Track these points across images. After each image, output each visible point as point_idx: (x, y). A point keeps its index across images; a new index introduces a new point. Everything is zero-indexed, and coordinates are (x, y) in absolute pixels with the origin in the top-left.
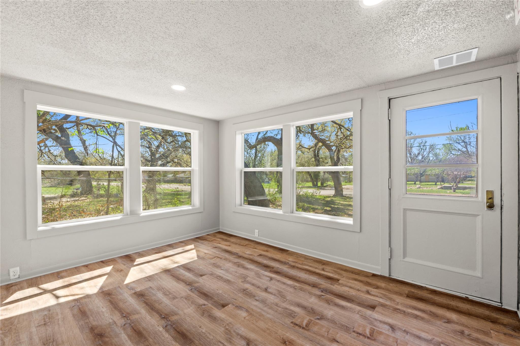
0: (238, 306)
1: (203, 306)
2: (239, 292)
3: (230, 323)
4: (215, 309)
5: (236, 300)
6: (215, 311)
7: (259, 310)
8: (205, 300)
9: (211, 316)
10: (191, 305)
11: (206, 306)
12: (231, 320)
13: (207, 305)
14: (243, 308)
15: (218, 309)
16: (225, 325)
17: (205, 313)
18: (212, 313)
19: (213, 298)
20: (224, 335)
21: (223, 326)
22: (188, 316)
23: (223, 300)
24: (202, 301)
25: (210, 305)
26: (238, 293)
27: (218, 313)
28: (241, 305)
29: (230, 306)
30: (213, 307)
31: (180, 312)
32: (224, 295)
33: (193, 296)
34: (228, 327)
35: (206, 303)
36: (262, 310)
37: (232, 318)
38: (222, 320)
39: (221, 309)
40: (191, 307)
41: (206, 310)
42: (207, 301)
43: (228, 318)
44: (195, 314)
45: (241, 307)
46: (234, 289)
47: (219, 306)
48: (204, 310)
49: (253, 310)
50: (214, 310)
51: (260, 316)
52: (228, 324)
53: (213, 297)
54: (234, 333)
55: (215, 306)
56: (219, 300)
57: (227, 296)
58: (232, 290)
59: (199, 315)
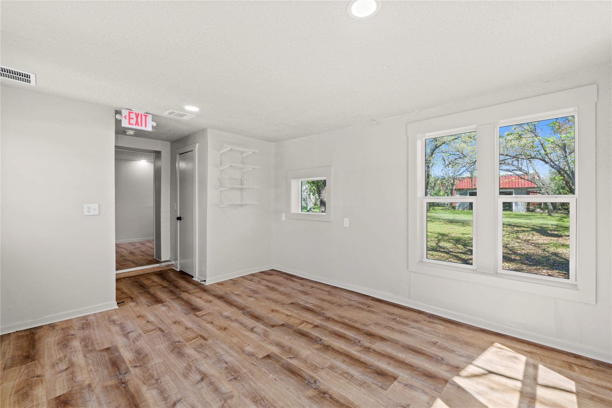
0: (252, 356)
1: (292, 356)
2: (245, 375)
3: (263, 341)
4: (277, 353)
5: (252, 364)
6: (278, 351)
7: (231, 351)
8: (291, 364)
9: (282, 347)
10: (306, 359)
11: (289, 356)
12: (262, 344)
13: (287, 358)
14: (246, 354)
15: (274, 353)
16: (268, 340)
17: (288, 350)
18: (281, 350)
19: (281, 366)
20: (269, 334)
21: (270, 339)
22: (305, 347)
23: (269, 363)
24: (294, 362)
25: (284, 357)
26: (246, 373)
27: (275, 350)
28: (248, 357)
29: (261, 357)
30: (280, 355)
31: (315, 351)
32: (266, 371)
33: (307, 369)
34: (266, 338)
35: (290, 361)
36: (227, 352)
37: (261, 345)
38: (270, 343)
39: (271, 353)
40: (305, 357)
41: (287, 352)
42: (288, 363)
43: (265, 345)
44: (299, 349)
45: (249, 355)
46: (250, 381)
47: (274, 356)
48: (290, 353)
49: (237, 352)
50: (279, 353)
51: (233, 346)
52: (266, 340)
53: (281, 368)
54: (261, 335)
55: (277, 356)
56: (273, 364)
57: (263, 369)
58: (254, 379)
59: (294, 348)
